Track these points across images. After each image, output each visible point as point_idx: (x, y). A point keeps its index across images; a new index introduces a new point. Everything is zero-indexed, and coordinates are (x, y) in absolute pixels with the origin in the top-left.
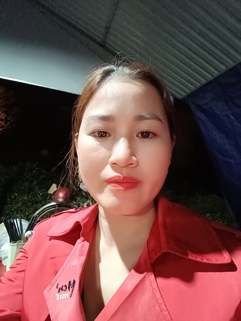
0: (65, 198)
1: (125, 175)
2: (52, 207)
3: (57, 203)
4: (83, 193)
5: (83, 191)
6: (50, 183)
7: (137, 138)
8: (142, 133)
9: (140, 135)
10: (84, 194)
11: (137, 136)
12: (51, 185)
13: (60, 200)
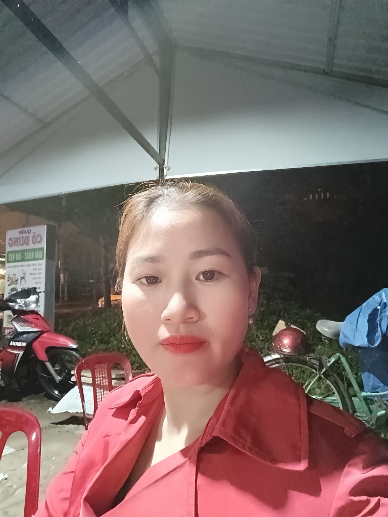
0: (294, 347)
1: (183, 334)
2: (274, 362)
3: (282, 356)
4: (325, 339)
5: (324, 336)
6: (275, 319)
7: (196, 282)
8: (204, 273)
9: (202, 277)
10: (326, 341)
11: (197, 278)
12: (277, 322)
13: (286, 350)
